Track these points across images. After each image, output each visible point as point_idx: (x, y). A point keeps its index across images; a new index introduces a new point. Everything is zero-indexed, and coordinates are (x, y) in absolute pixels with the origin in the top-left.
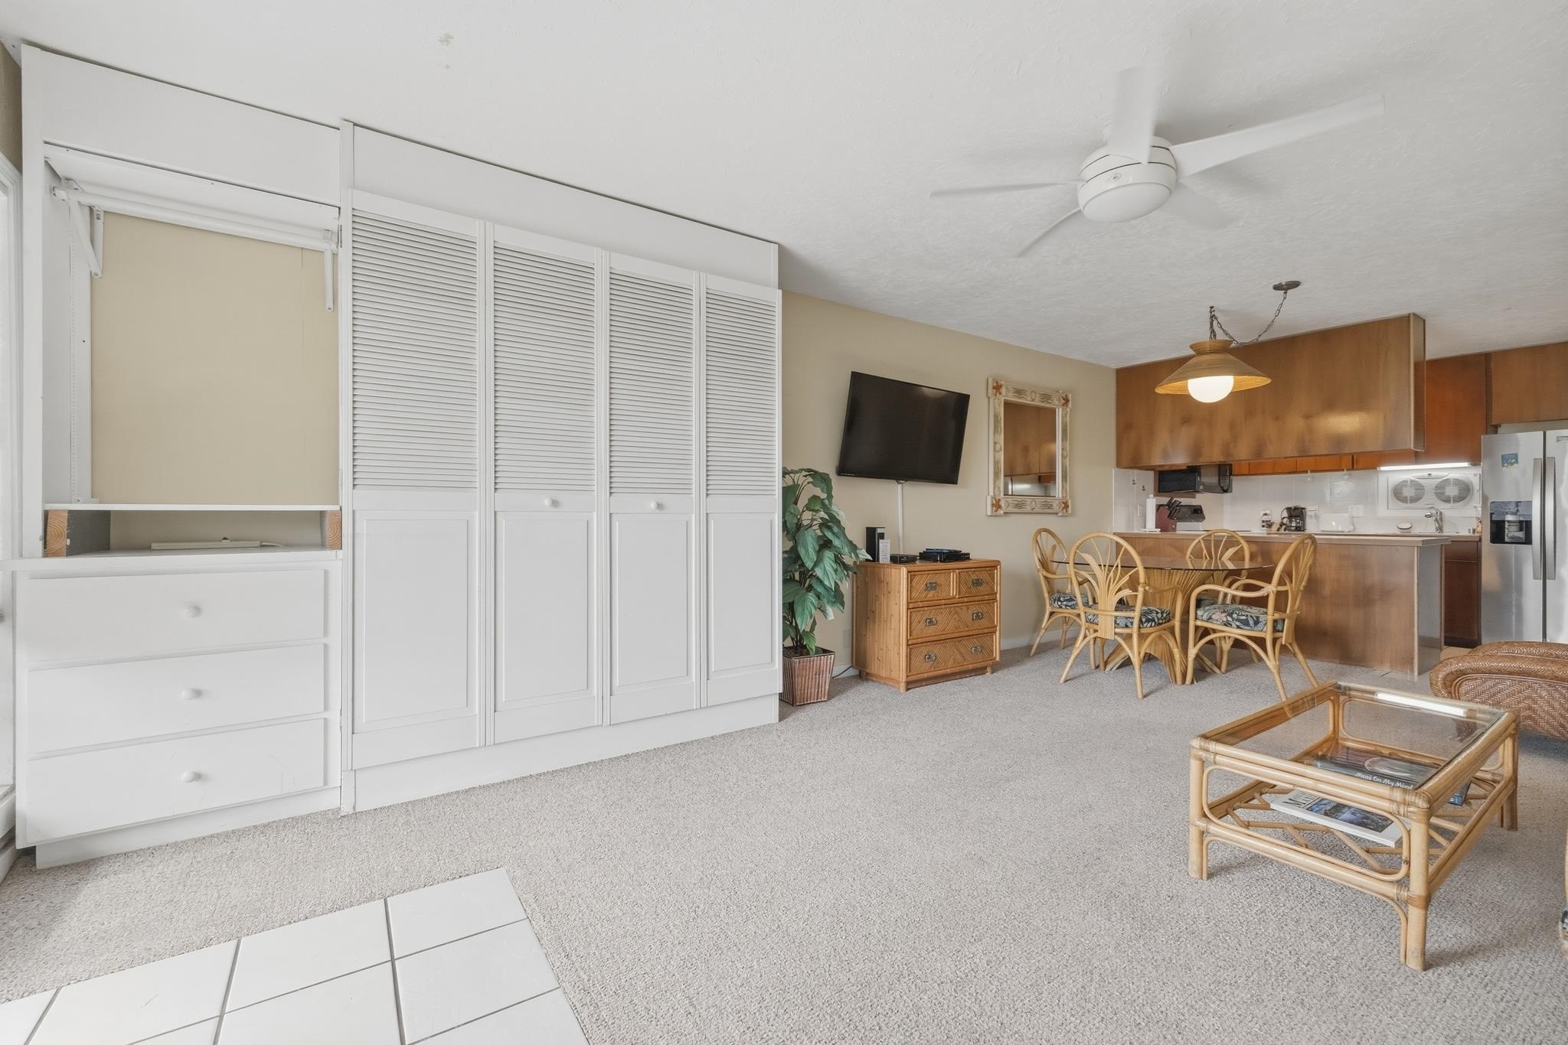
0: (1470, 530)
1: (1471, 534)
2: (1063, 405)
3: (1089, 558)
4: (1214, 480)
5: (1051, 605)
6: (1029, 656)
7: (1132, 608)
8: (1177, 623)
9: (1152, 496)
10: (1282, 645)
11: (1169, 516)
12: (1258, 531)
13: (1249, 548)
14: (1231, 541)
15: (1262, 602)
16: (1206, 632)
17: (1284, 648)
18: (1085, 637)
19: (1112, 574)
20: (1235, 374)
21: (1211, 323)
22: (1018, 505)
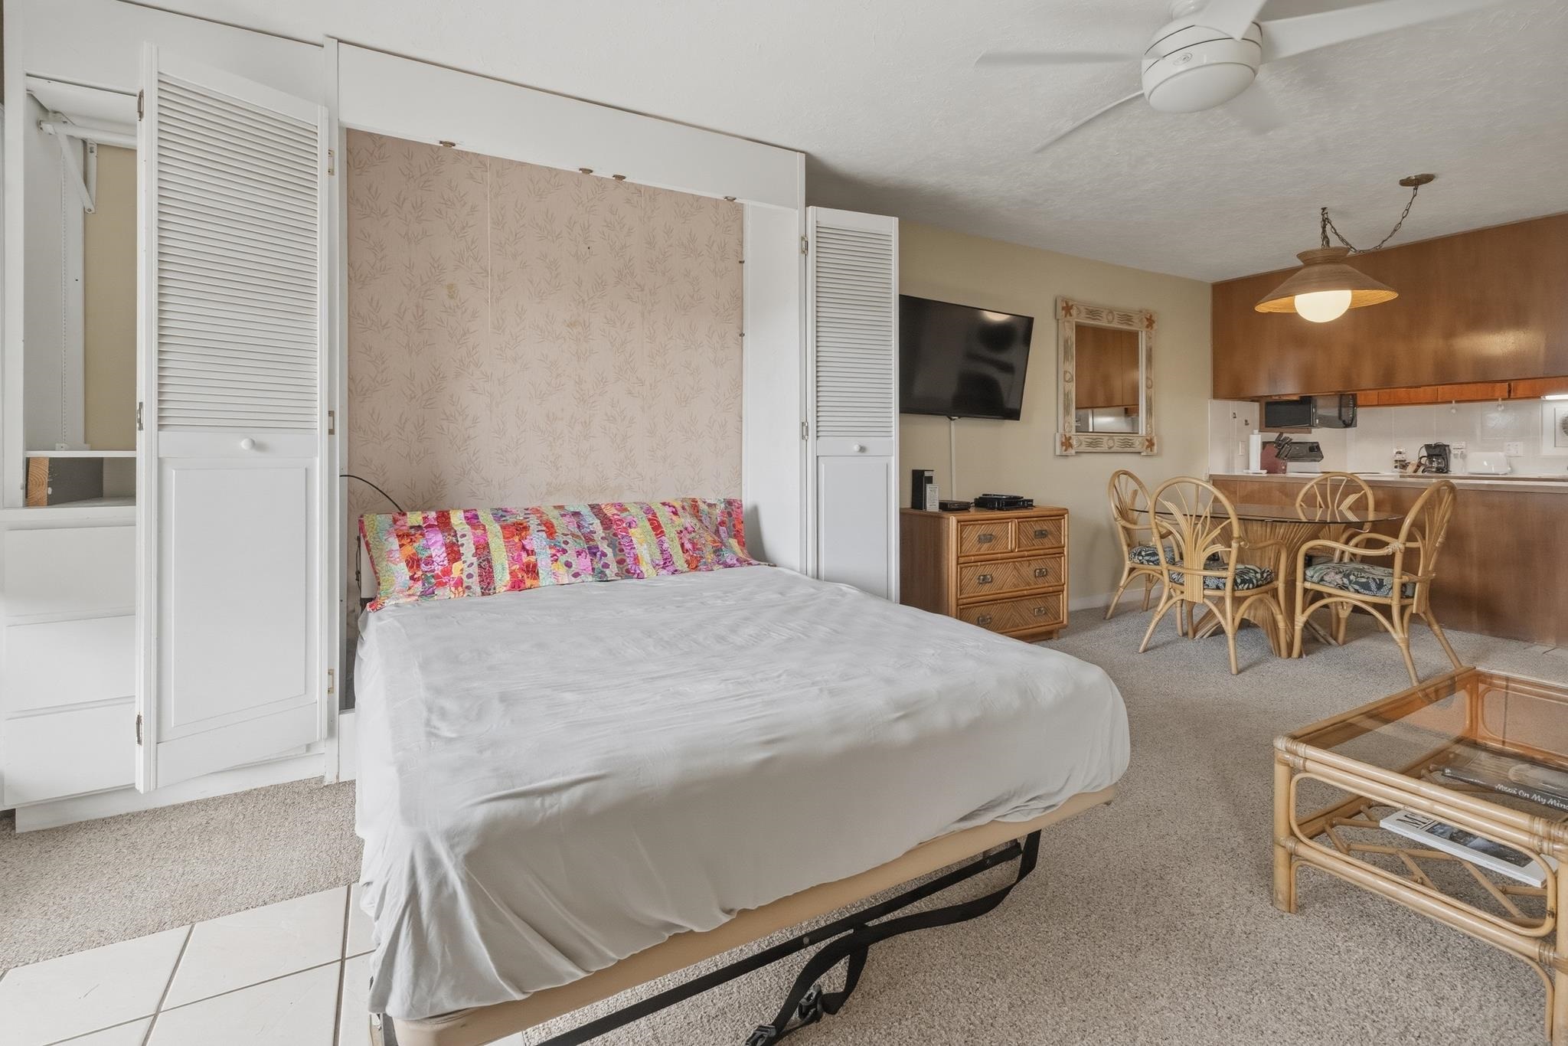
2: (1147, 327)
3: (1171, 507)
4: (1334, 412)
5: (1130, 559)
6: (1105, 620)
7: (1224, 566)
8: (1280, 585)
9: (1256, 431)
10: (1412, 614)
11: (1276, 455)
12: (1389, 474)
13: (1375, 495)
14: (1352, 486)
15: (1387, 562)
16: (1319, 596)
17: (1415, 618)
18: (1170, 597)
19: (1199, 526)
20: (1353, 287)
21: (1324, 227)
22: (1091, 443)
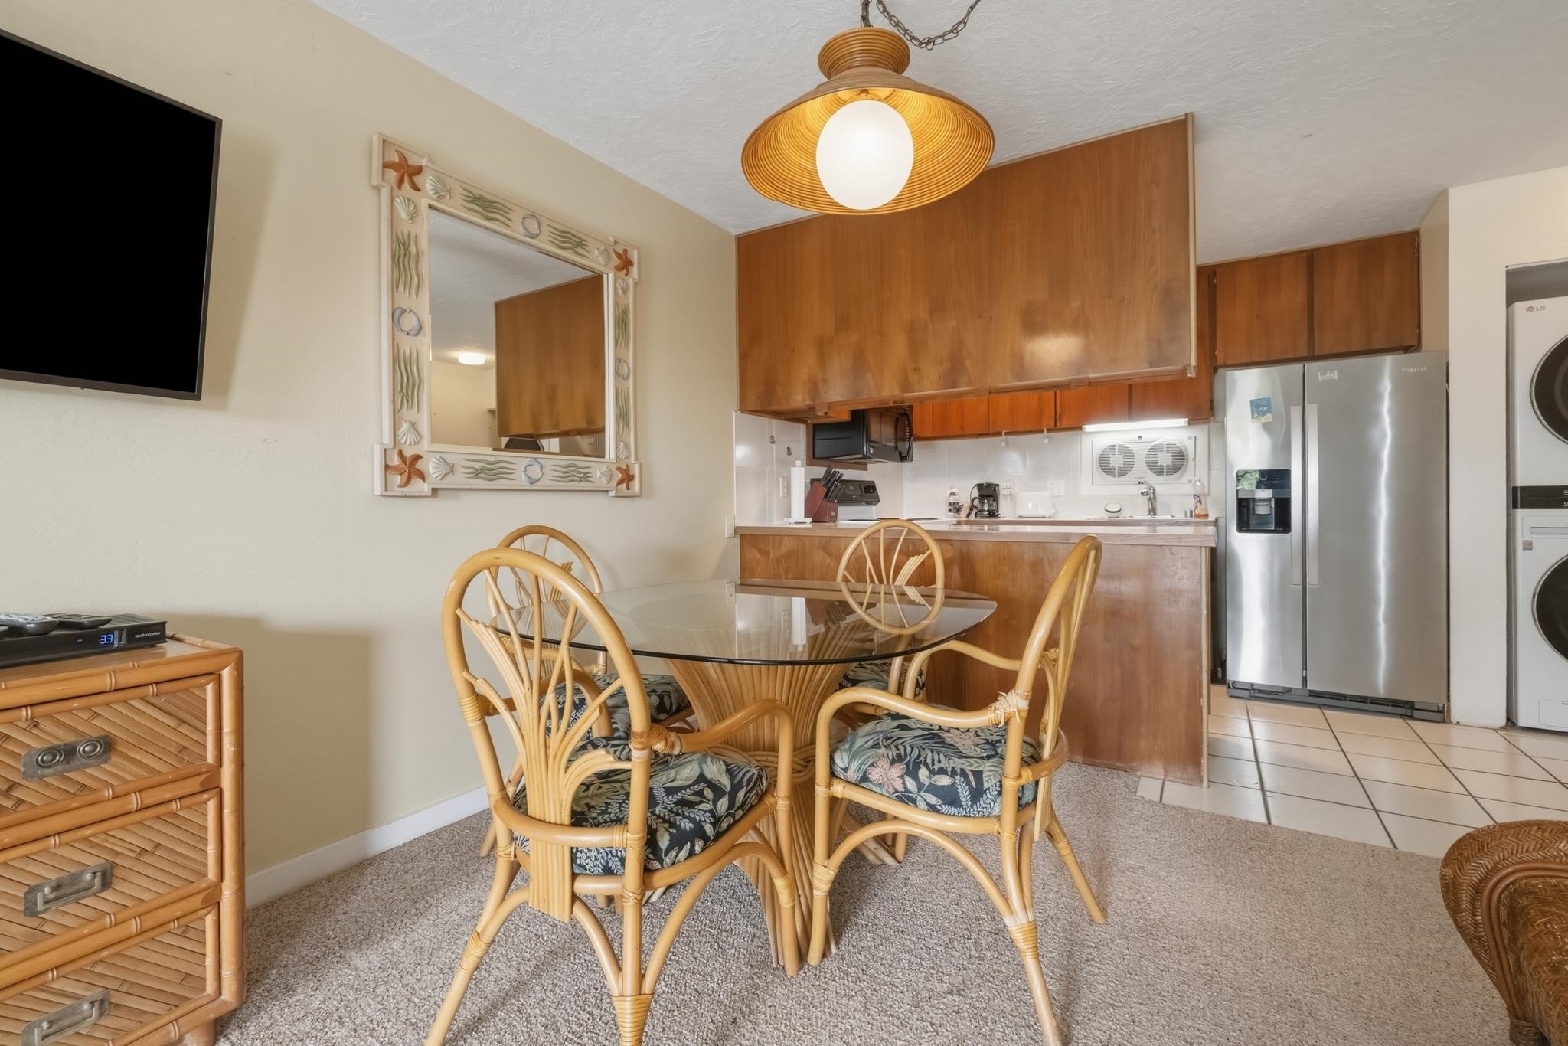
0: (1186, 512)
2: (619, 270)
4: (888, 438)
9: (801, 464)
11: (825, 497)
12: (944, 521)
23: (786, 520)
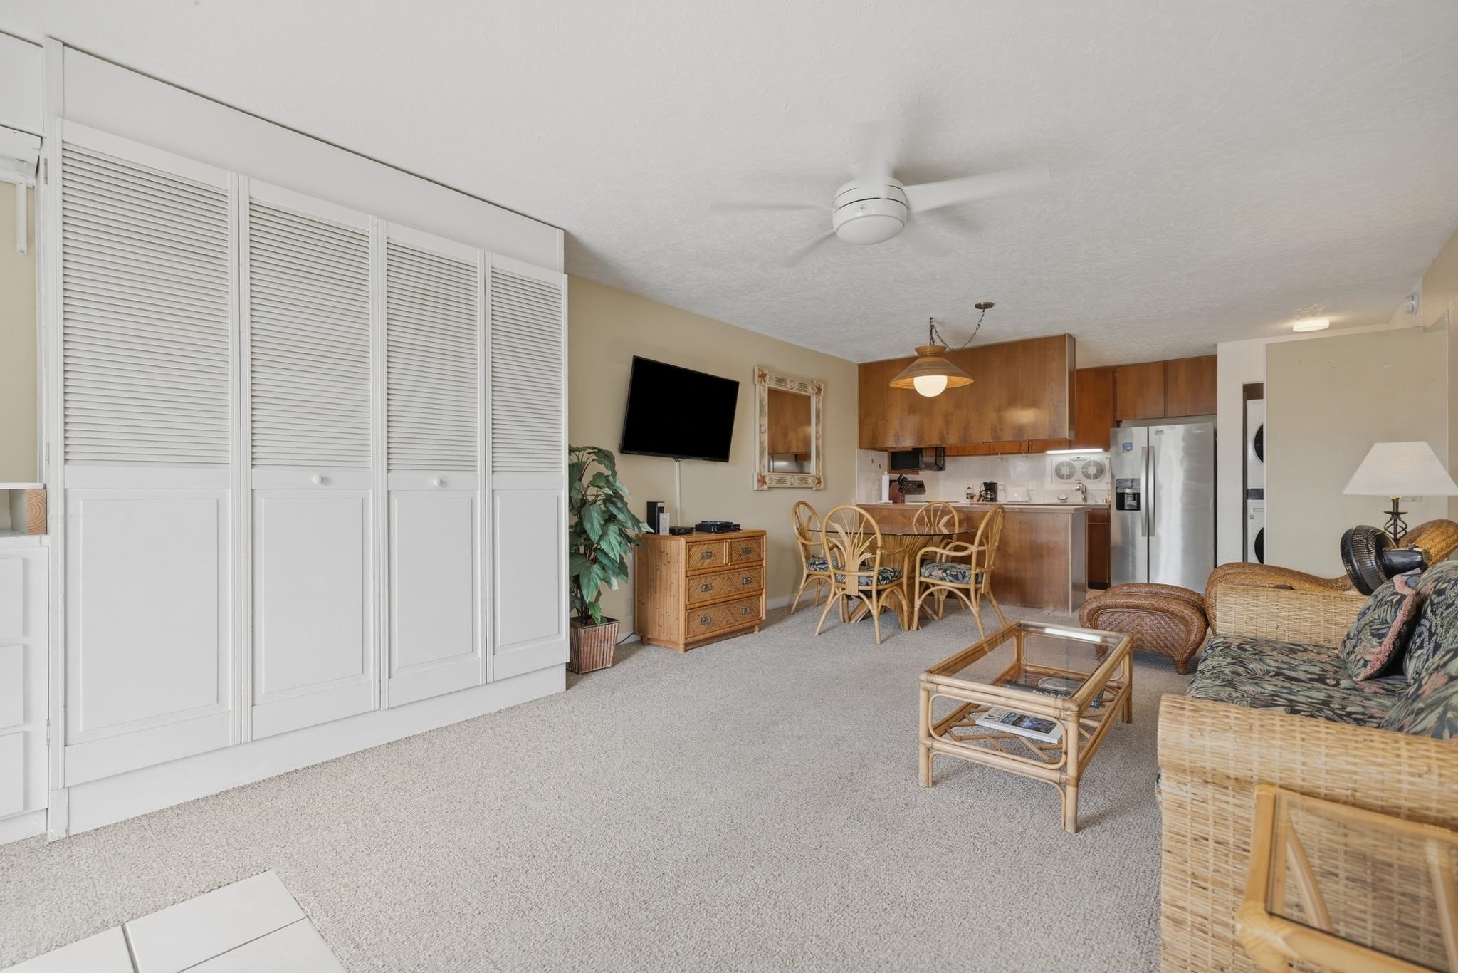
0: (1103, 500)
1: (1105, 503)
2: (817, 393)
3: (838, 527)
4: (932, 460)
5: (807, 568)
6: (790, 614)
7: (870, 569)
8: (905, 580)
9: (886, 473)
10: (981, 594)
11: (901, 489)
12: (964, 502)
13: (959, 517)
14: (945, 512)
15: (967, 560)
16: (927, 586)
17: (983, 596)
18: (835, 594)
19: (856, 540)
20: (948, 374)
21: (931, 331)
22: (780, 480)
23: (879, 502)
